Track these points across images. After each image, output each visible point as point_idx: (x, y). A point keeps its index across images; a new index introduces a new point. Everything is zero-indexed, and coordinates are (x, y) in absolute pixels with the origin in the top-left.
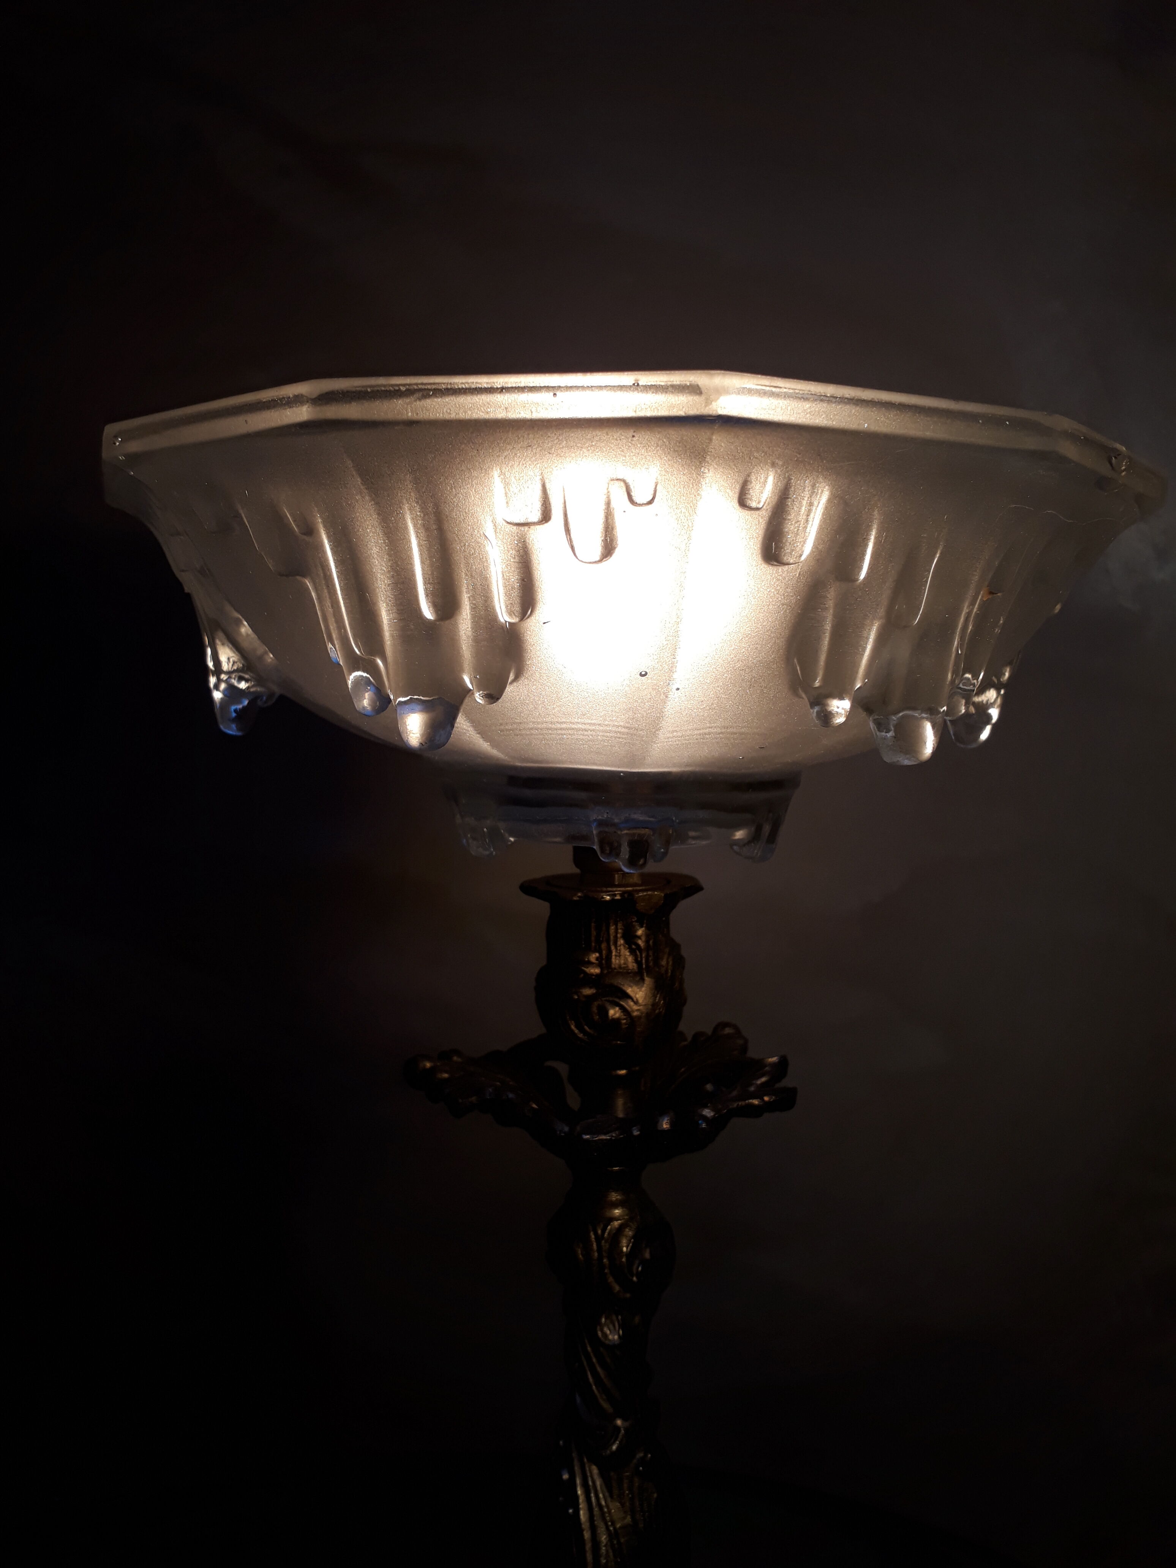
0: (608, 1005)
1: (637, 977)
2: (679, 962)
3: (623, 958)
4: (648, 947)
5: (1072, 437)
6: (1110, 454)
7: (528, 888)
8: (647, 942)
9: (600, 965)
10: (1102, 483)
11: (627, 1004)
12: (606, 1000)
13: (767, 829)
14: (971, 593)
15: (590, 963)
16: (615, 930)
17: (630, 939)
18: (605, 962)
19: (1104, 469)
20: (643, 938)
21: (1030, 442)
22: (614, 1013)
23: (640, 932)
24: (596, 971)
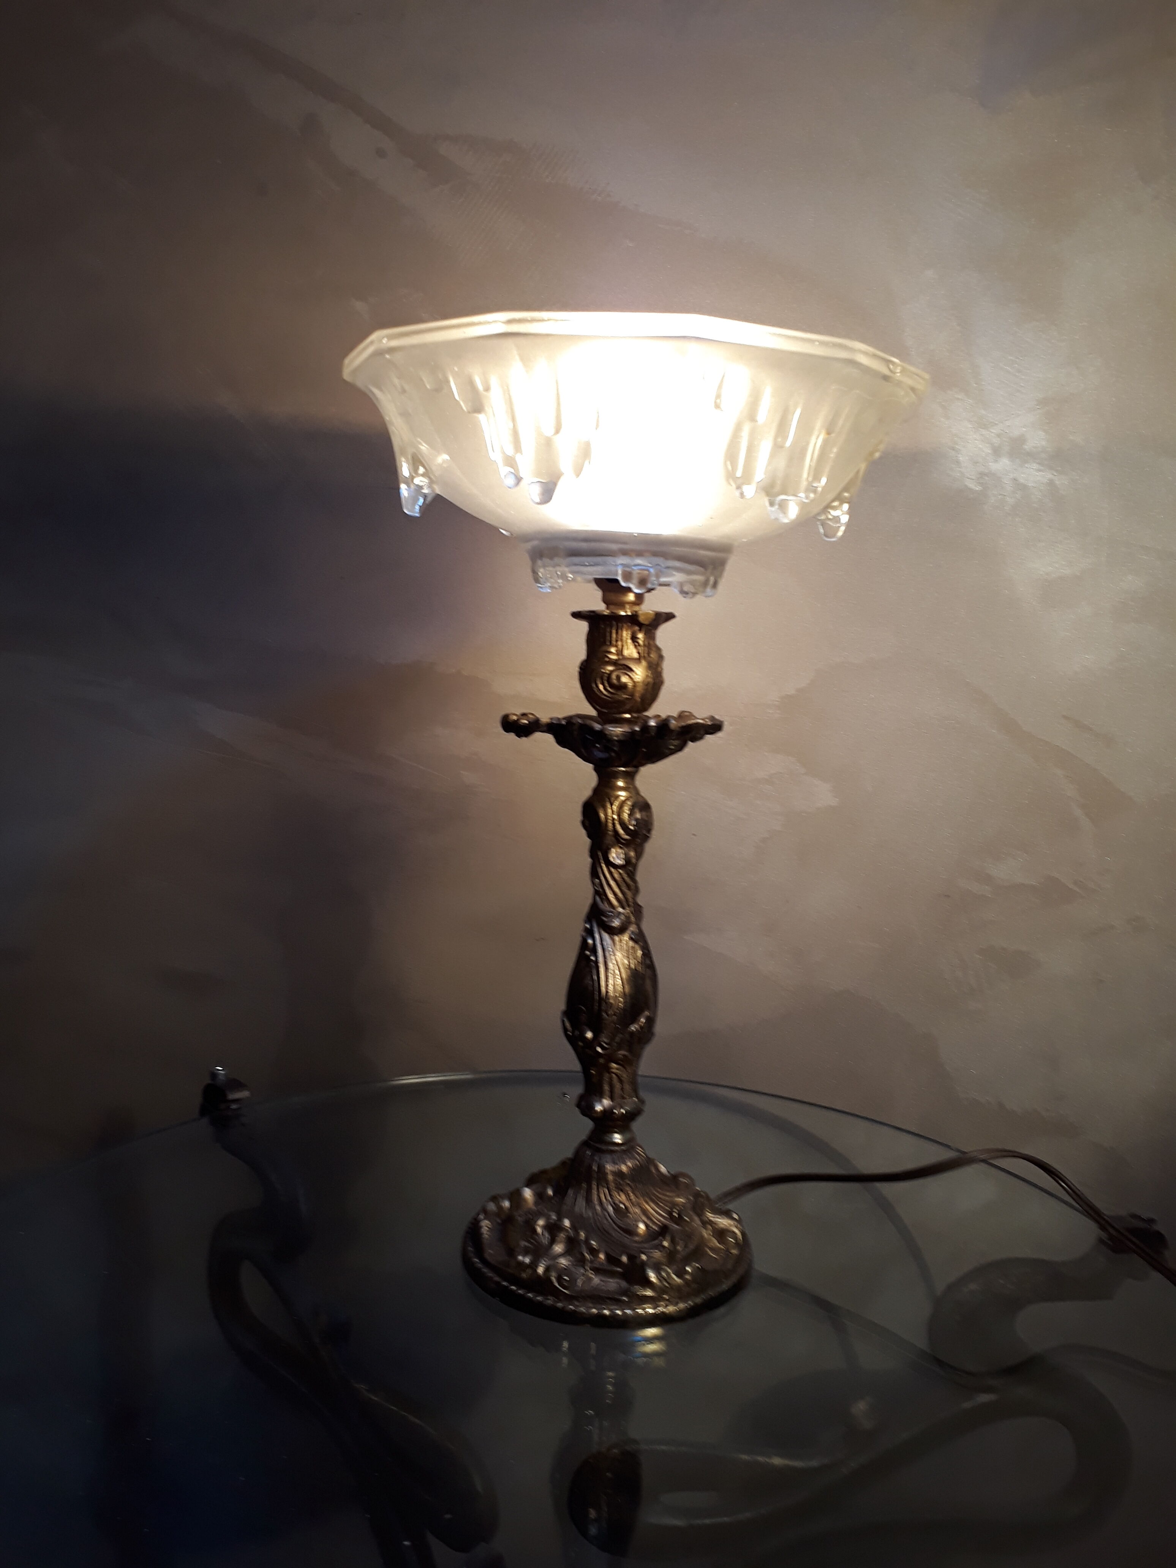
0: (621, 675)
1: (638, 660)
2: (661, 657)
3: (630, 651)
4: (645, 645)
5: (865, 353)
6: (888, 362)
7: (577, 615)
8: (644, 642)
9: (617, 655)
10: (886, 378)
11: (633, 675)
12: (623, 673)
13: (712, 579)
14: (816, 433)
15: (611, 653)
16: (626, 634)
17: (634, 639)
18: (620, 653)
19: (886, 371)
20: (643, 639)
21: (843, 355)
22: (624, 679)
23: (640, 636)
24: (614, 657)
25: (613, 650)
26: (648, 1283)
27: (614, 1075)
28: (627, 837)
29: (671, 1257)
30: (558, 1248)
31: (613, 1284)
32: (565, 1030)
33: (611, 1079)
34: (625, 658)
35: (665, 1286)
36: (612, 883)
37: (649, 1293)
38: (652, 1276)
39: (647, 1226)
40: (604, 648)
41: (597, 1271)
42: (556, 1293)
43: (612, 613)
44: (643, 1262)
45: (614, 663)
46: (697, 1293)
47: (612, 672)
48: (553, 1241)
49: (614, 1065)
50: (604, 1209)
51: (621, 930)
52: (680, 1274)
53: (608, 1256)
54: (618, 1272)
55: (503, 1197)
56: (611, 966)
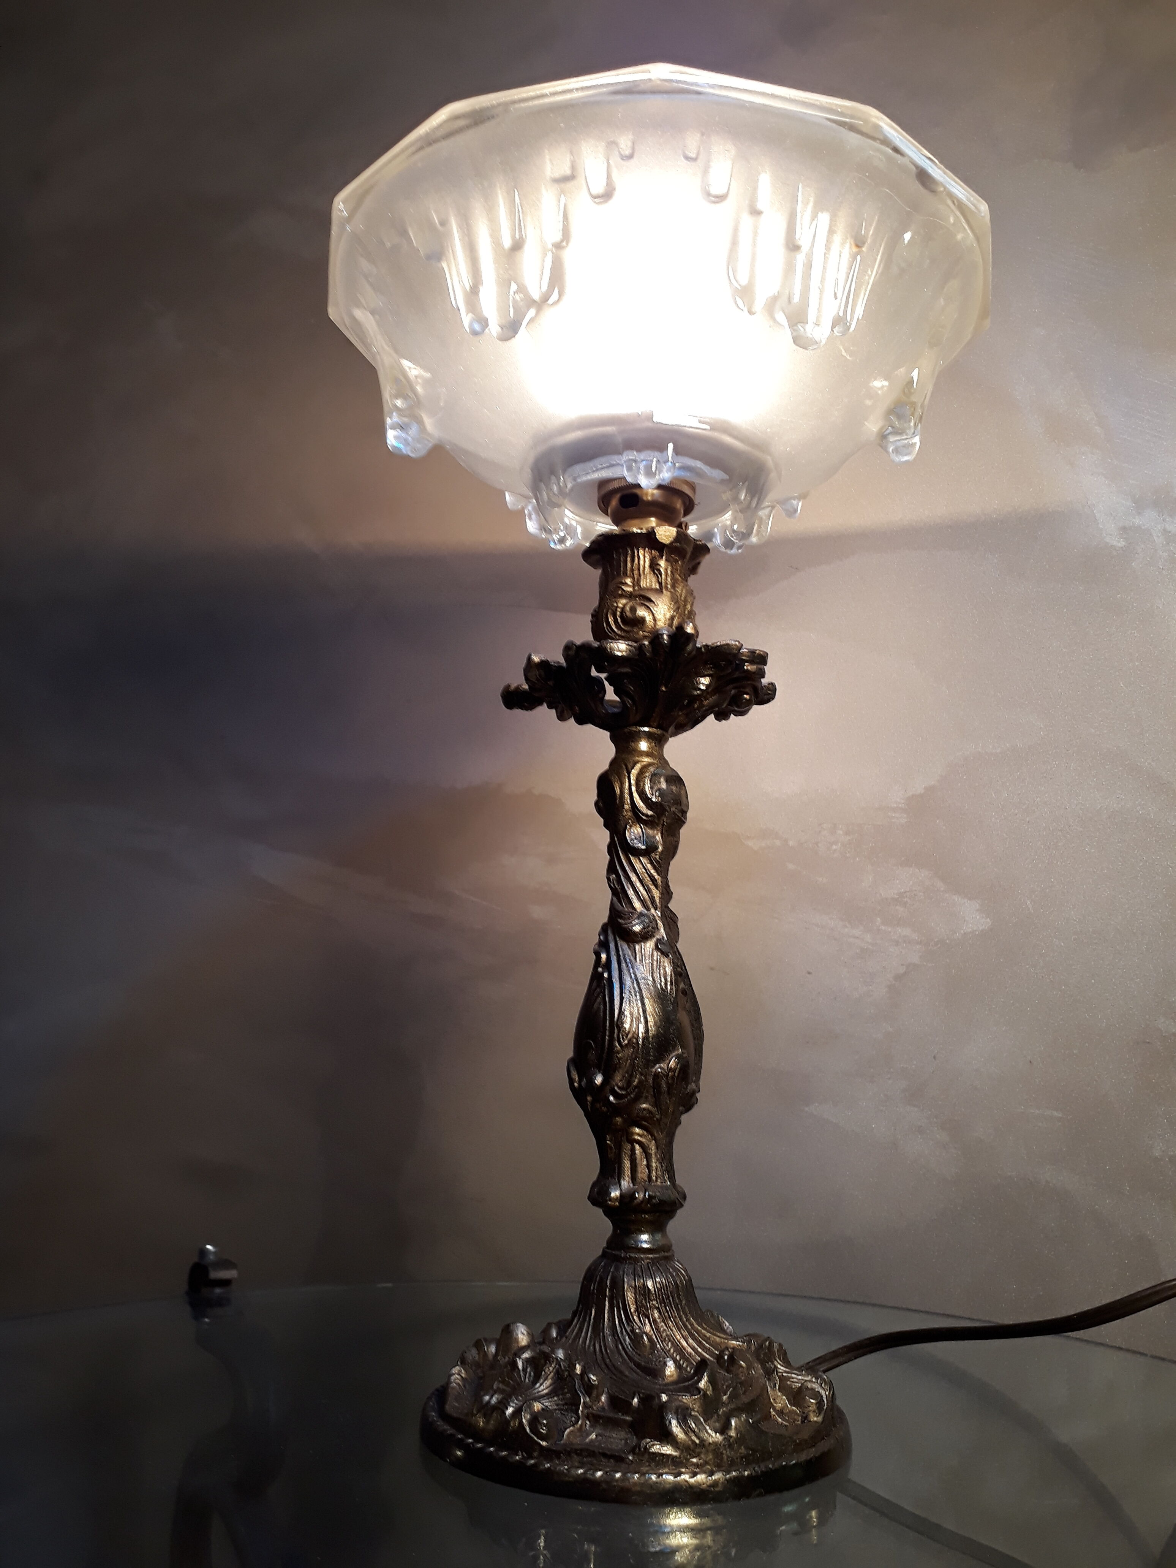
0: (637, 607)
1: (660, 592)
3: (649, 581)
4: (667, 574)
8: (666, 570)
9: (633, 586)
11: (654, 609)
12: (639, 605)
16: (643, 561)
17: (654, 565)
18: (637, 583)
20: (664, 567)
22: (641, 612)
23: (662, 563)
24: (630, 589)
25: (629, 581)
26: (667, 1437)
27: (637, 1147)
28: (650, 813)
29: (710, 1407)
30: (543, 1387)
31: (618, 1439)
32: (571, 1081)
33: (633, 1150)
34: (641, 589)
35: (693, 1442)
36: (634, 878)
37: (668, 1450)
38: (676, 1429)
39: (678, 1366)
40: (618, 580)
41: (595, 1419)
42: (528, 1446)
43: (624, 530)
44: (663, 1406)
45: (630, 596)
46: (748, 1460)
47: (625, 605)
48: (537, 1378)
49: (637, 1130)
50: (617, 1340)
51: (645, 936)
52: (723, 1429)
53: (612, 1399)
54: (625, 1421)
55: (488, 1342)
56: (628, 982)
